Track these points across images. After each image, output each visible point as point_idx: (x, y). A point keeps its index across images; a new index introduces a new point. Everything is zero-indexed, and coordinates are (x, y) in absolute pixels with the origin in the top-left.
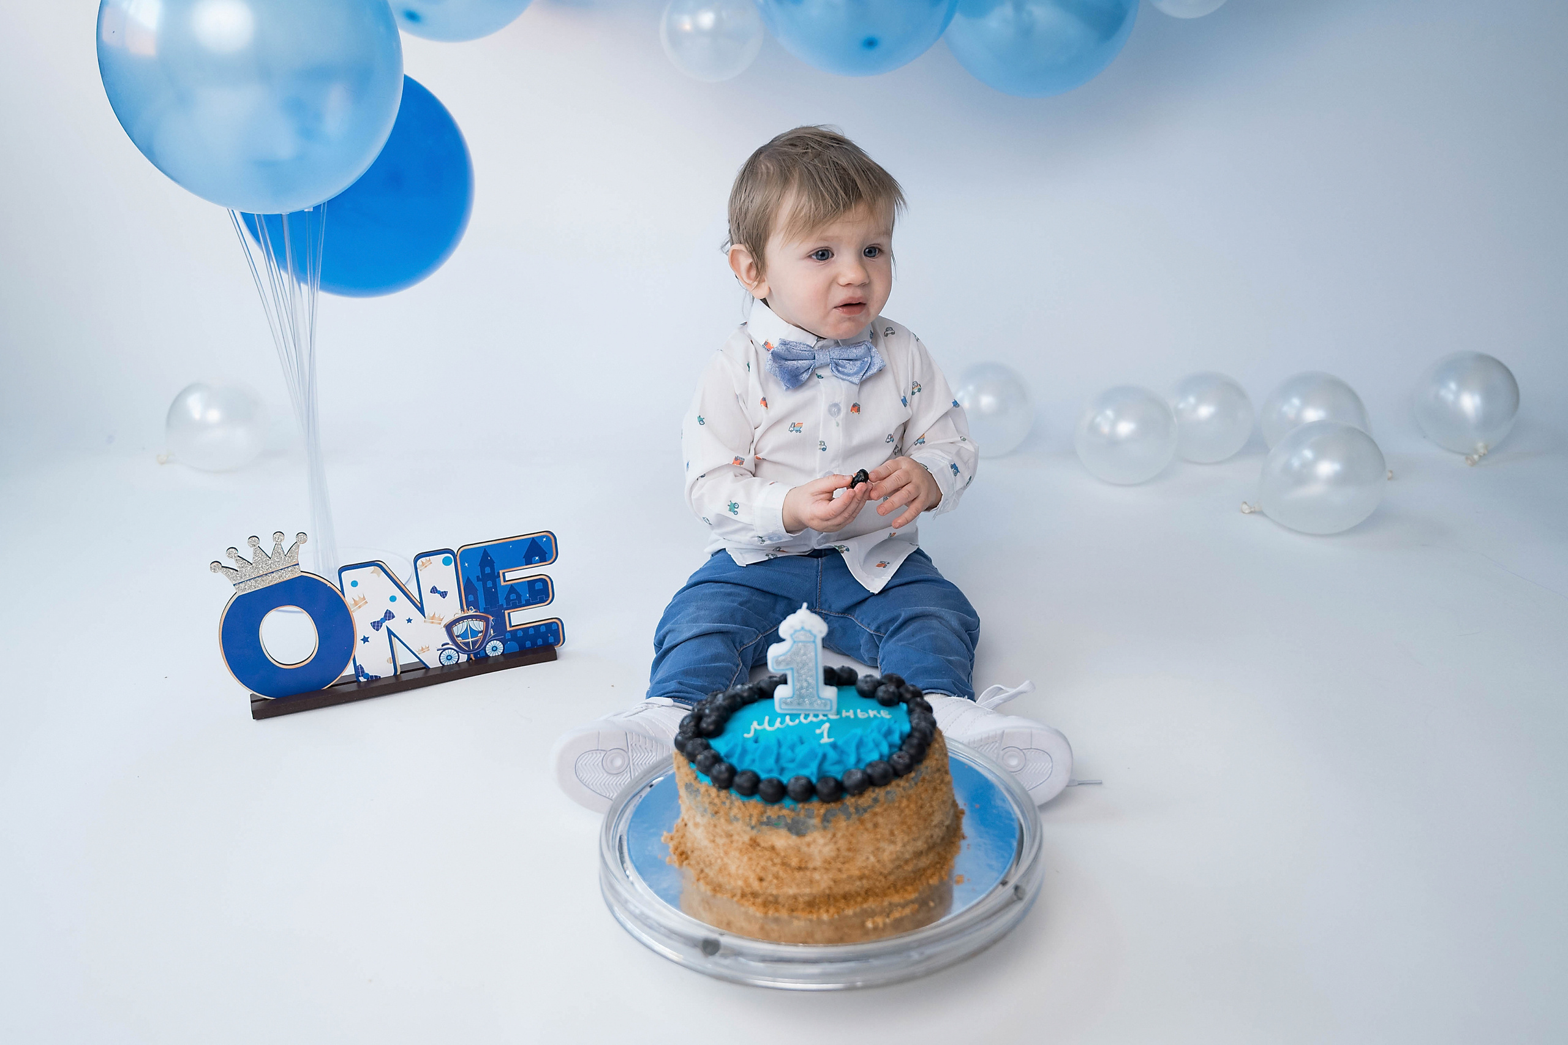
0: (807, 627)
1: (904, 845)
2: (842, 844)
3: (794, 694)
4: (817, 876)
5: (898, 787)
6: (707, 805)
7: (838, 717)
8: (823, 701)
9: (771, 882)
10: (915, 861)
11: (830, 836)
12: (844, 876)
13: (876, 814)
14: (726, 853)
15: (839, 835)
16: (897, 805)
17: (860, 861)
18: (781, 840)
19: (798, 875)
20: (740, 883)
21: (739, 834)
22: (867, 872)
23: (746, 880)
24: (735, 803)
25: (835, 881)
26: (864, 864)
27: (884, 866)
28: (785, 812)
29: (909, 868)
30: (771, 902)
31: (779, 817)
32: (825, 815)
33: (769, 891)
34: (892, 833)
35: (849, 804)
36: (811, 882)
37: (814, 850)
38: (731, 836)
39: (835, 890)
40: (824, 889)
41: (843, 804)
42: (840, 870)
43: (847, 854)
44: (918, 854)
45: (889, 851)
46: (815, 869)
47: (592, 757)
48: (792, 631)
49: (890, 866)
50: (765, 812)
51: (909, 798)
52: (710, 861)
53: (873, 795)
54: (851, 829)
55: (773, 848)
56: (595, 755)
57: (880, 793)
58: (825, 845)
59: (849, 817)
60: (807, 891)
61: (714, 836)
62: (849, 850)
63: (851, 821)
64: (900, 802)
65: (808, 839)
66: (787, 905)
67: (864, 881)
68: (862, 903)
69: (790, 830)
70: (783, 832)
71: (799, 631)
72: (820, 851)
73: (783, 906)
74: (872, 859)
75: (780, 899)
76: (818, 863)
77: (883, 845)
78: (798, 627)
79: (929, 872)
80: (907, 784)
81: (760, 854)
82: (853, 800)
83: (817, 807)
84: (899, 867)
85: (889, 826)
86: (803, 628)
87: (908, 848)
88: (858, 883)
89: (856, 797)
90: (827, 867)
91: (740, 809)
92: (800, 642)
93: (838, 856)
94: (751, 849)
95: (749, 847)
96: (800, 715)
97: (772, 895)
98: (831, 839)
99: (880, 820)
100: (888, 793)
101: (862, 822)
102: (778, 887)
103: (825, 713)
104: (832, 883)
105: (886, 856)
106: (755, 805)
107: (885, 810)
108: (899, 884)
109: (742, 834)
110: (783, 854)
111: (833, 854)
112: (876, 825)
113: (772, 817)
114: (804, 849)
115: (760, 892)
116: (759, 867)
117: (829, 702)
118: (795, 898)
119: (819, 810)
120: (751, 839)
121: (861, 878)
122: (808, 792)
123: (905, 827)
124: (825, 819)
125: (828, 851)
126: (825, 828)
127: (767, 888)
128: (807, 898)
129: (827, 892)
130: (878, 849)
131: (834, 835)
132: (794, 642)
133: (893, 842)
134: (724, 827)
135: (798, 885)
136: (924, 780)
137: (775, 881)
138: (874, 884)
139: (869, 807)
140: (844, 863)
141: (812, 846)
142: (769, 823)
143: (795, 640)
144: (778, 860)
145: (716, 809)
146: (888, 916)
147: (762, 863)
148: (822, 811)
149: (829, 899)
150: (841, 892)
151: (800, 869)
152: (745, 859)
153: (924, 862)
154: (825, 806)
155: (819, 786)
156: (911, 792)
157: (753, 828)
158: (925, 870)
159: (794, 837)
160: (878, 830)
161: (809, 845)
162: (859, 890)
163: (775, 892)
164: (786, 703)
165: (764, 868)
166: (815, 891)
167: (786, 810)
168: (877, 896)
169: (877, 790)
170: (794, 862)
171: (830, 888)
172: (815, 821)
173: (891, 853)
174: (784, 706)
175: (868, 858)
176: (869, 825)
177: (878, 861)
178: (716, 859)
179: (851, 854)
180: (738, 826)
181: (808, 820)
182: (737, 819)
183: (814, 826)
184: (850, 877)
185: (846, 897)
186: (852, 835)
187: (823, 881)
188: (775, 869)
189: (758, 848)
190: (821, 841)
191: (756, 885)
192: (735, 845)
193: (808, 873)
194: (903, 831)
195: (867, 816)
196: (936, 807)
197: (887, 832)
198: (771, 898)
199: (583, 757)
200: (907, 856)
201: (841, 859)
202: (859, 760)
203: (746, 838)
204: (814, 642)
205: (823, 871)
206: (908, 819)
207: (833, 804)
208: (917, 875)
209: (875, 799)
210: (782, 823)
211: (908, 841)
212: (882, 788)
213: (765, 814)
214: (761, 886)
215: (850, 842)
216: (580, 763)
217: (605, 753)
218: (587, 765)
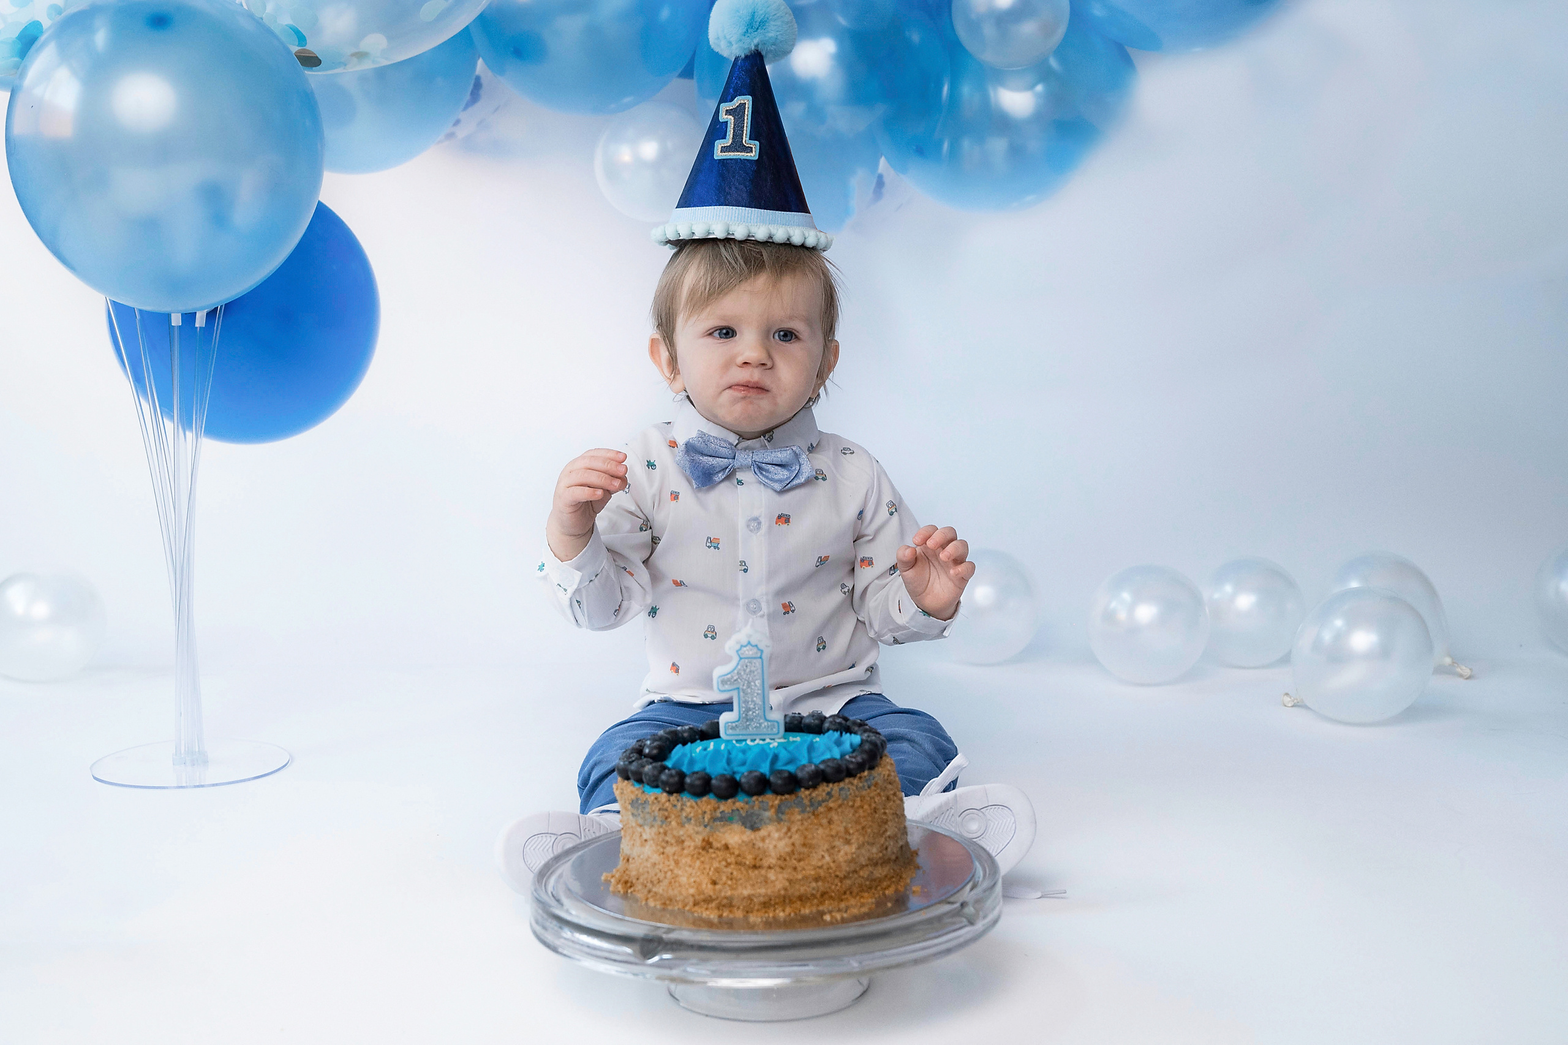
1: (859, 848)
2: (797, 839)
3: (740, 717)
4: (772, 875)
5: (849, 785)
6: (656, 813)
7: (785, 741)
8: (769, 723)
9: (725, 884)
10: (870, 869)
11: (785, 830)
12: (800, 877)
13: (830, 809)
14: (677, 863)
15: (794, 829)
16: (851, 803)
17: (815, 861)
18: (735, 836)
19: (753, 874)
20: (692, 891)
21: (690, 837)
22: (822, 873)
23: (698, 885)
24: (688, 804)
25: (790, 881)
26: (820, 864)
27: (839, 867)
28: (739, 805)
29: (864, 873)
30: (724, 906)
31: (733, 810)
32: (779, 806)
33: (723, 894)
34: (847, 831)
35: (803, 796)
36: (766, 881)
37: (769, 845)
38: (683, 842)
39: (790, 892)
40: (779, 891)
41: (797, 797)
42: (795, 869)
43: (800, 849)
44: (874, 863)
45: (846, 852)
46: (770, 867)
47: (541, 841)
48: (738, 647)
49: (845, 868)
50: (719, 808)
51: (863, 798)
52: (659, 879)
53: (828, 789)
54: (806, 823)
55: (726, 847)
56: (544, 839)
57: (834, 788)
58: (780, 839)
59: (803, 811)
60: (763, 891)
61: (664, 848)
62: (804, 845)
63: (806, 815)
64: (854, 801)
65: (763, 833)
66: (741, 907)
67: (820, 883)
68: (818, 906)
69: (744, 824)
70: (737, 827)
71: (745, 646)
72: (775, 846)
73: (738, 908)
74: (827, 858)
75: (735, 902)
76: (772, 861)
77: (837, 843)
78: (745, 642)
79: (885, 884)
80: (861, 785)
81: (713, 855)
82: (807, 792)
83: (772, 800)
84: (855, 871)
85: (844, 824)
86: (749, 643)
87: (863, 851)
88: (814, 884)
89: (811, 790)
90: (783, 864)
91: (692, 807)
92: (745, 658)
93: (793, 852)
94: (703, 853)
95: (701, 851)
96: (746, 740)
97: (726, 898)
98: (786, 833)
99: (835, 817)
100: (841, 789)
101: (816, 815)
102: (732, 888)
103: (773, 737)
104: (787, 884)
105: (841, 857)
106: (708, 803)
107: (840, 806)
108: (855, 890)
109: (694, 833)
110: (737, 852)
111: (788, 849)
112: (830, 822)
113: (726, 812)
114: (760, 844)
115: (714, 897)
116: (712, 869)
117: (776, 724)
118: (750, 898)
119: (773, 802)
120: (704, 840)
121: (817, 879)
122: (762, 785)
123: (859, 827)
124: (779, 810)
125: (783, 846)
126: (779, 821)
127: (720, 891)
128: (762, 899)
129: (782, 892)
130: (833, 847)
131: (789, 829)
132: (741, 658)
133: (848, 842)
134: (675, 833)
135: (753, 885)
136: (876, 785)
137: (729, 882)
138: (830, 888)
139: (823, 801)
140: (799, 860)
141: (767, 841)
142: (726, 819)
143: (741, 656)
144: (731, 859)
145: (666, 814)
146: (846, 911)
147: (716, 865)
148: (777, 802)
149: (785, 900)
150: (797, 894)
151: (755, 867)
152: (698, 863)
153: (879, 872)
154: (779, 797)
155: (772, 779)
156: (864, 793)
157: (706, 826)
158: (880, 881)
159: (749, 832)
160: (832, 826)
161: (763, 839)
162: (814, 892)
163: (729, 893)
164: (732, 728)
165: (717, 870)
166: (769, 892)
167: (740, 803)
168: (834, 900)
169: (831, 785)
170: (749, 860)
171: (786, 889)
172: (769, 814)
173: (846, 854)
174: (730, 732)
175: (823, 857)
176: (824, 821)
177: (834, 862)
178: (666, 873)
179: (805, 850)
180: (690, 828)
181: (763, 812)
182: (689, 820)
183: (770, 820)
184: (805, 878)
185: (802, 899)
186: (806, 829)
187: (778, 881)
188: (729, 870)
189: (711, 850)
190: (776, 835)
191: (708, 889)
192: (686, 852)
193: (763, 872)
194: (857, 831)
195: (821, 809)
196: (891, 817)
197: (842, 829)
198: (725, 901)
199: (532, 841)
200: (863, 861)
201: (796, 856)
202: (810, 762)
203: (698, 840)
204: (761, 658)
205: (778, 869)
206: (862, 820)
207: (787, 796)
208: (873, 884)
209: (829, 794)
210: (736, 818)
211: (863, 844)
212: (836, 784)
213: (718, 811)
214: (714, 890)
215: (805, 838)
216: (528, 848)
217: (556, 837)
218: (536, 850)
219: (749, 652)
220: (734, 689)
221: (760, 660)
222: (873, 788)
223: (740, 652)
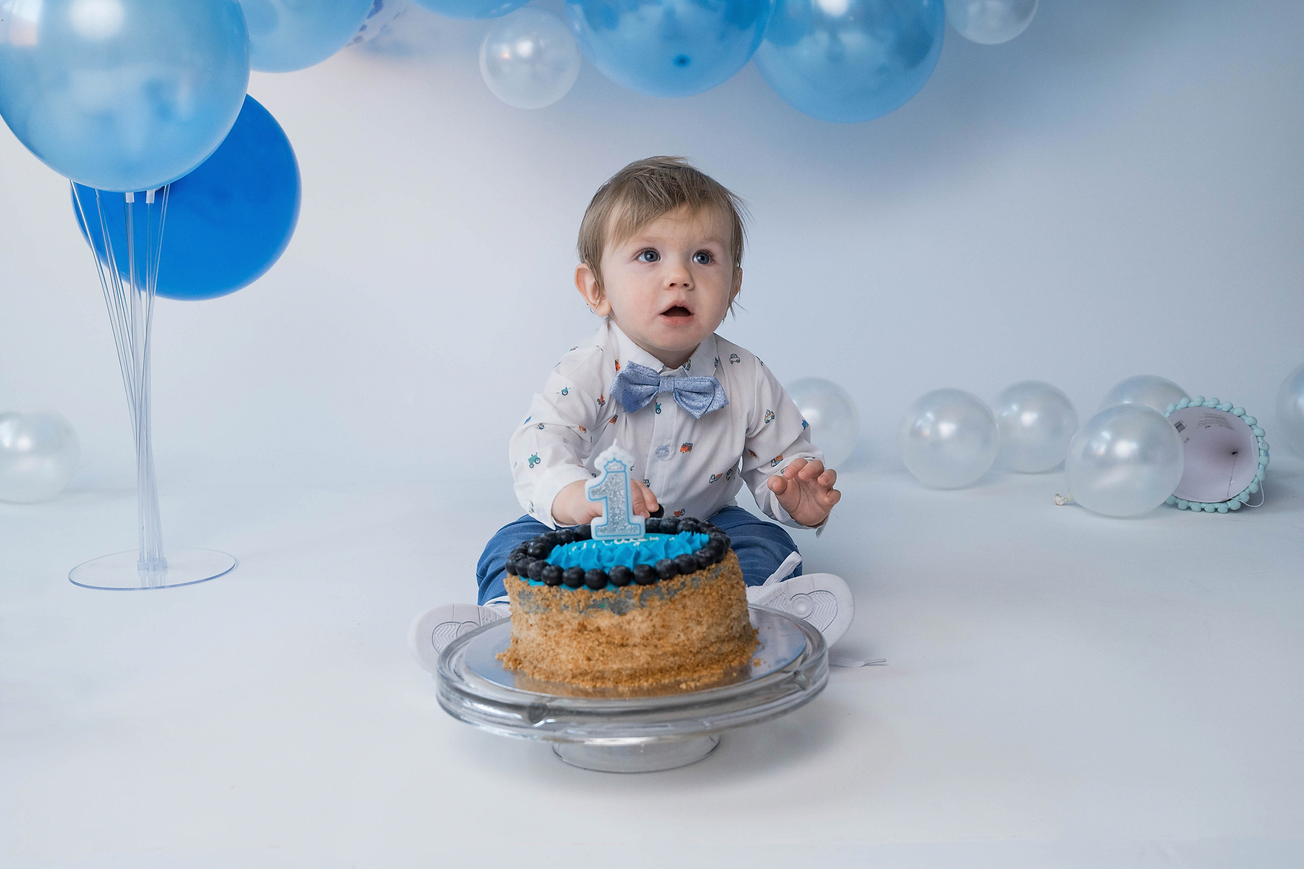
0: (618, 459)
1: (709, 628)
2: (657, 621)
3: (608, 522)
4: (636, 652)
5: (700, 576)
6: (539, 602)
7: (647, 540)
8: (633, 526)
9: (598, 660)
10: (719, 645)
11: (647, 614)
12: (660, 653)
13: (684, 596)
14: (557, 643)
15: (654, 614)
16: (701, 591)
17: (672, 639)
18: (605, 620)
19: (621, 651)
20: (570, 666)
21: (568, 622)
22: (678, 649)
23: (576, 661)
24: (566, 594)
25: (652, 656)
26: (676, 642)
27: (692, 644)
28: (608, 594)
29: (713, 649)
30: (597, 678)
31: (603, 599)
32: (642, 595)
33: (596, 668)
34: (698, 615)
35: (661, 586)
36: (632, 657)
37: (634, 627)
38: (562, 626)
39: (652, 665)
40: (643, 664)
41: (657, 586)
42: (656, 646)
43: (660, 630)
44: (721, 640)
45: (698, 631)
46: (635, 646)
47: (447, 629)
48: (605, 463)
49: (698, 645)
50: (591, 597)
51: (711, 587)
52: (543, 657)
53: (682, 580)
54: (664, 608)
55: (598, 629)
56: (450, 627)
57: (687, 578)
58: (643, 622)
59: (662, 598)
60: (629, 665)
61: (546, 631)
62: (663, 626)
63: (664, 601)
64: (704, 589)
65: (628, 617)
66: (612, 679)
67: (677, 658)
68: (675, 676)
69: (612, 610)
70: (607, 612)
71: (611, 462)
72: (639, 628)
73: (609, 680)
74: (683, 637)
75: (606, 675)
76: (637, 640)
77: (691, 624)
78: (611, 459)
79: (731, 657)
80: (709, 576)
81: (588, 636)
82: (665, 583)
83: (635, 589)
84: (706, 647)
85: (696, 608)
86: (614, 459)
87: (712, 631)
88: (671, 659)
89: (668, 581)
90: (645, 643)
91: (569, 597)
92: (611, 472)
93: (654, 632)
94: (579, 634)
95: (577, 633)
96: (613, 540)
97: (599, 671)
98: (648, 617)
99: (688, 602)
100: (693, 580)
101: (673, 602)
102: (604, 663)
103: (636, 537)
104: (649, 659)
105: (694, 636)
106: (582, 593)
107: (692, 594)
108: (706, 663)
109: (572, 618)
110: (607, 634)
111: (649, 630)
112: (684, 607)
113: (598, 600)
114: (626, 626)
115: (589, 671)
116: (587, 648)
117: (638, 526)
118: (619, 671)
119: (637, 591)
120: (579, 624)
121: (674, 654)
122: (627, 578)
123: (709, 611)
124: (642, 598)
125: (646, 627)
126: (642, 606)
127: (594, 666)
128: (628, 672)
129: (646, 666)
130: (687, 628)
131: (650, 614)
132: (608, 472)
133: (699, 623)
134: (555, 619)
135: (621, 661)
136: (722, 575)
137: (601, 658)
138: (685, 662)
139: (679, 590)
140: (659, 639)
141: (632, 624)
142: (597, 606)
143: (608, 471)
144: (603, 640)
145: (548, 603)
146: (699, 681)
147: (590, 644)
148: (640, 591)
149: (648, 672)
150: (658, 667)
151: (622, 645)
152: (575, 643)
153: (726, 648)
154: (641, 587)
155: (636, 572)
156: (712, 582)
157: (581, 612)
158: (727, 655)
159: (617, 617)
160: (686, 610)
161: (629, 623)
162: (672, 665)
163: (601, 668)
164: (602, 531)
165: (591, 649)
166: (635, 666)
167: (609, 592)
168: (688, 671)
169: (684, 576)
170: (617, 639)
171: (648, 663)
172: (634, 601)
173: (698, 633)
174: (600, 533)
175: (679, 636)
176: (680, 607)
177: (688, 640)
178: (548, 652)
179: (664, 631)
180: (568, 614)
181: (628, 600)
182: (566, 607)
183: (634, 605)
184: (665, 653)
185: (662, 671)
186: (665, 613)
187: (642, 657)
188: (601, 648)
189: (585, 632)
190: (640, 619)
191: (584, 664)
192: (565, 634)
193: (629, 649)
194: (707, 614)
195: (677, 597)
196: (735, 602)
197: (694, 612)
198: (598, 674)
199: (440, 628)
200: (712, 638)
201: (657, 636)
202: (667, 557)
203: (575, 624)
204: (624, 471)
205: (642, 647)
206: (711, 605)
207: (648, 586)
208: (721, 658)
209: (683, 583)
210: (606, 605)
211: (712, 625)
212: (689, 576)
213: (591, 599)
214: (589, 665)
215: (664, 620)
216: (437, 634)
217: (459, 625)
218: (443, 636)
219: (615, 467)
220: (603, 498)
221: (624, 473)
222: (719, 578)
223: (607, 467)
